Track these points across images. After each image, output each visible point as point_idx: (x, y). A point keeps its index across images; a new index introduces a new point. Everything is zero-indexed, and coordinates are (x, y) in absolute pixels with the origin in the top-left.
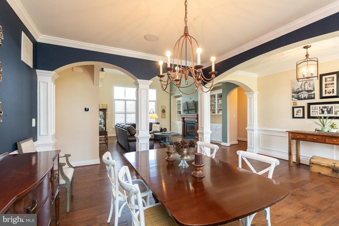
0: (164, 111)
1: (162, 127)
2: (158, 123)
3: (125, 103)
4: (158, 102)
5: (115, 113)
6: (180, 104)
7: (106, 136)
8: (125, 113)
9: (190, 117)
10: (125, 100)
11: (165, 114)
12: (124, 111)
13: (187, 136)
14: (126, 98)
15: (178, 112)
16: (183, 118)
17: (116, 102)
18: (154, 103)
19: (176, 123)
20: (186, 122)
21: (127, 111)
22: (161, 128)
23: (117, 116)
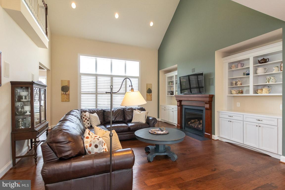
0: (149, 91)
1: (149, 115)
2: (142, 109)
3: (97, 79)
4: (141, 79)
5: (81, 93)
6: (172, 82)
7: (33, 140)
8: (96, 93)
9: (193, 99)
10: (96, 76)
11: (151, 95)
12: (94, 90)
13: (186, 128)
14: (98, 73)
15: (169, 92)
16: (180, 101)
17: (83, 77)
18: (137, 79)
19: (166, 108)
20: (184, 107)
21: (98, 91)
22: (148, 117)
23: (83, 97)
